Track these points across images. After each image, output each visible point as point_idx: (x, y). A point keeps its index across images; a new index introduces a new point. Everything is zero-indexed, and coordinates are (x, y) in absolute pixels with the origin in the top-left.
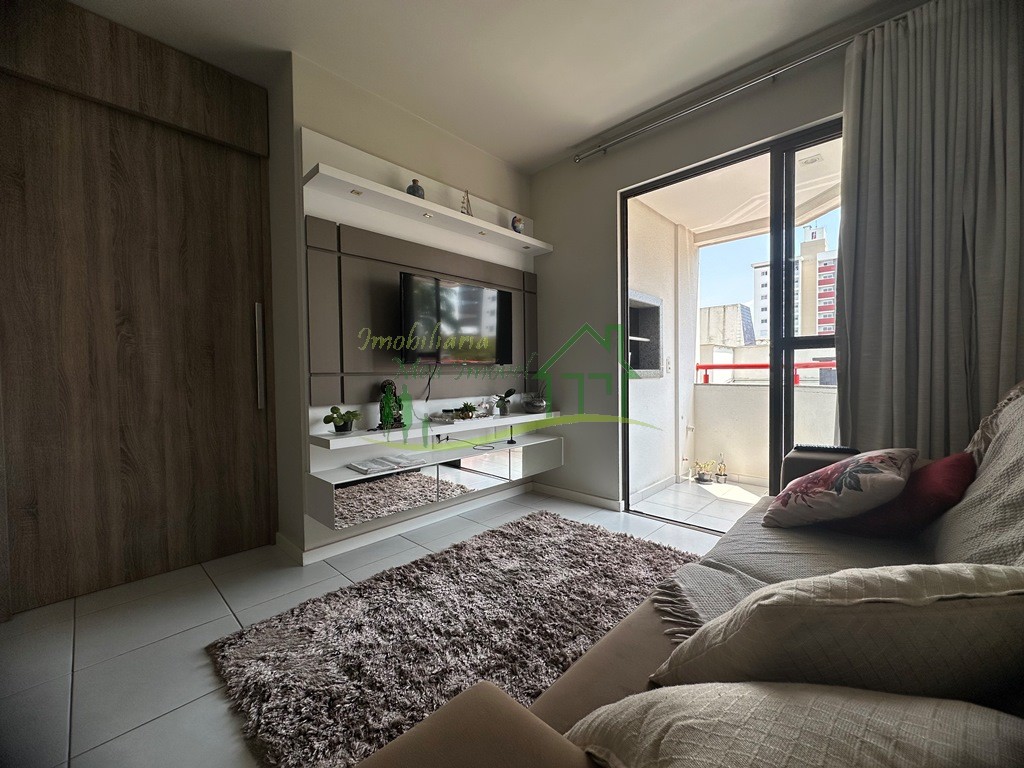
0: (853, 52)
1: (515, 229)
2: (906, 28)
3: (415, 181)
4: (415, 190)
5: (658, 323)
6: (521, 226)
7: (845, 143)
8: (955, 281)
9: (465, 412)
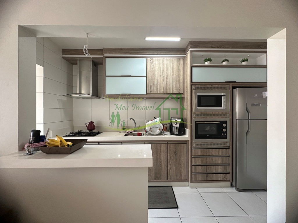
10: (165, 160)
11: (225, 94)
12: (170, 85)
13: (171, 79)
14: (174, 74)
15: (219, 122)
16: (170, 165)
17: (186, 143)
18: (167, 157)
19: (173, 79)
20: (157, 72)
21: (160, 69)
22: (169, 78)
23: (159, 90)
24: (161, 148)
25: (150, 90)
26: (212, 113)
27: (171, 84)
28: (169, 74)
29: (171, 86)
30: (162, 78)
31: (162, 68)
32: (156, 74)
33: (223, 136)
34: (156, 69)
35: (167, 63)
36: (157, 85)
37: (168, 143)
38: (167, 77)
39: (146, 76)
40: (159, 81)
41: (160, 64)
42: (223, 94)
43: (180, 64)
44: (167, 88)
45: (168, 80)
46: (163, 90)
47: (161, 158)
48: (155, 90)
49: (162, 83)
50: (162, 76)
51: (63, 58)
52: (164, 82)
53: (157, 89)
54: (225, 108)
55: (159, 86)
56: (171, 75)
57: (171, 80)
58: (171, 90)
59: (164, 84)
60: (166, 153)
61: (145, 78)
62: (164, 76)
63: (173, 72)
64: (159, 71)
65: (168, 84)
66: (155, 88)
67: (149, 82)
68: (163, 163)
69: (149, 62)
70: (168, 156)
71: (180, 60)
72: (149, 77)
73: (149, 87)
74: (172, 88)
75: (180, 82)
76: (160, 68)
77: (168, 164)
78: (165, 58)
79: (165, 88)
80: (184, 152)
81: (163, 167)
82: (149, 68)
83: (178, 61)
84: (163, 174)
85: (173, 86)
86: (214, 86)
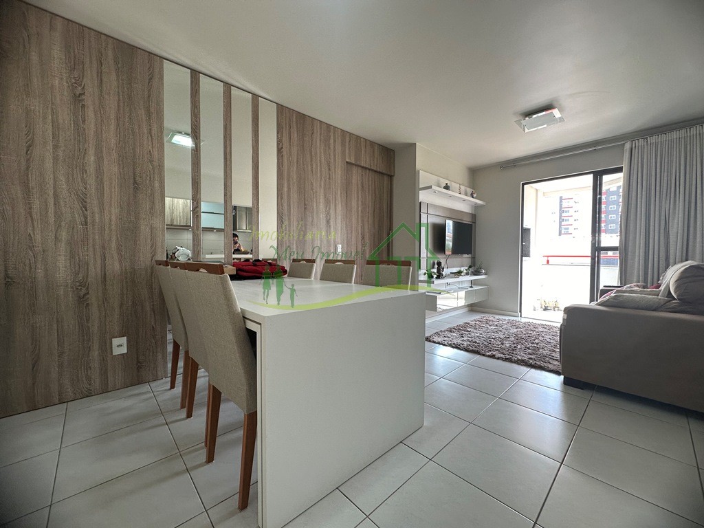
0: (628, 146)
1: (473, 197)
2: (647, 142)
3: (447, 184)
4: (447, 187)
5: (529, 236)
6: (475, 196)
7: (624, 174)
8: (662, 231)
9: (459, 273)
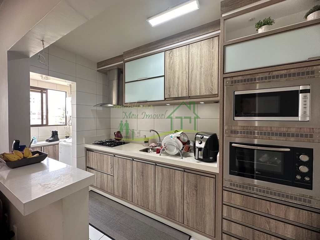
10: (180, 194)
11: (308, 87)
12: (196, 84)
13: (198, 73)
14: (203, 65)
15: (289, 150)
16: (188, 203)
17: (214, 176)
18: (183, 190)
19: (201, 74)
20: (178, 66)
21: (182, 63)
22: (194, 72)
23: (180, 92)
24: (175, 176)
25: (168, 93)
26: (269, 129)
27: (198, 82)
28: (195, 67)
29: (198, 85)
30: (185, 75)
31: (184, 60)
32: (177, 70)
33: (298, 180)
34: (177, 63)
35: (192, 50)
36: (177, 85)
37: (185, 170)
38: (192, 71)
39: (164, 76)
40: (180, 79)
41: (182, 55)
42: (301, 88)
43: (213, 48)
44: (192, 89)
45: (194, 77)
46: (186, 91)
47: (175, 190)
48: (176, 93)
49: (184, 82)
50: (184, 72)
51: (98, 71)
52: (187, 81)
53: (178, 91)
54: (308, 119)
55: (180, 87)
56: (197, 67)
57: (198, 76)
58: (198, 91)
59: (187, 83)
60: (182, 184)
61: (163, 78)
62: (187, 71)
63: (201, 63)
64: (181, 65)
65: (193, 82)
66: (175, 90)
67: (168, 83)
68: (177, 198)
69: (168, 56)
70: (185, 190)
71: (212, 40)
72: (168, 76)
73: (168, 89)
74: (200, 87)
75: (212, 76)
76: (182, 60)
77: (185, 202)
78: (189, 44)
79: (189, 89)
80: (209, 191)
81: (178, 203)
82: (167, 64)
83: (209, 44)
84: (178, 214)
85: (200, 84)
86: (275, 73)
